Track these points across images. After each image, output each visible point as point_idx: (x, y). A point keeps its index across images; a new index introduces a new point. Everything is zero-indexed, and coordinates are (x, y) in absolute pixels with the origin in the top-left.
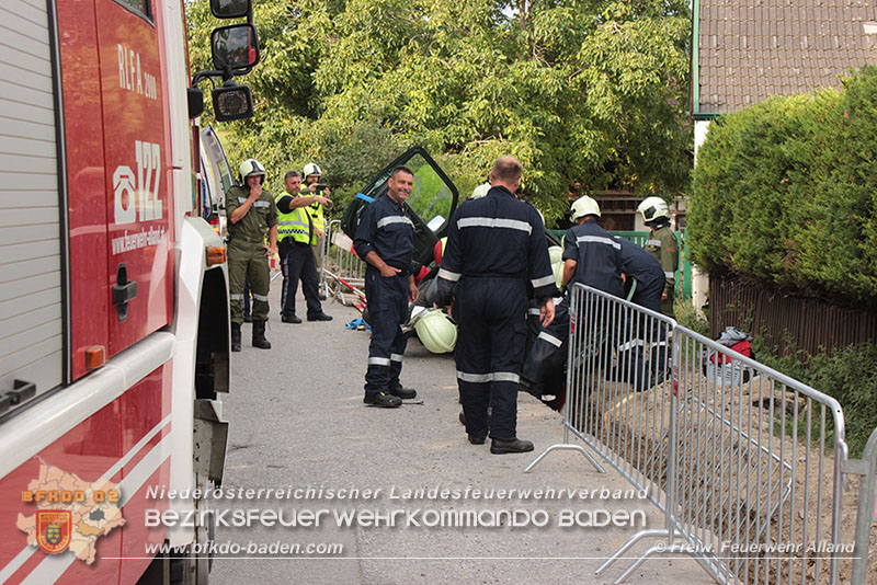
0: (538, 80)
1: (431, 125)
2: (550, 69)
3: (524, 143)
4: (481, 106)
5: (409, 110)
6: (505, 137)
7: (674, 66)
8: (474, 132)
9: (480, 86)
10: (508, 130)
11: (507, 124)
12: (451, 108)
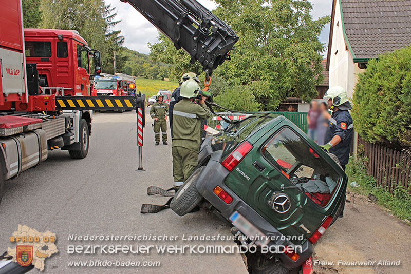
0: (270, 62)
1: (236, 76)
2: (274, 58)
3: (267, 81)
4: (253, 70)
5: (229, 72)
6: (261, 80)
7: (314, 57)
8: (250, 79)
9: (252, 63)
10: (261, 78)
11: (261, 75)
12: (243, 71)
